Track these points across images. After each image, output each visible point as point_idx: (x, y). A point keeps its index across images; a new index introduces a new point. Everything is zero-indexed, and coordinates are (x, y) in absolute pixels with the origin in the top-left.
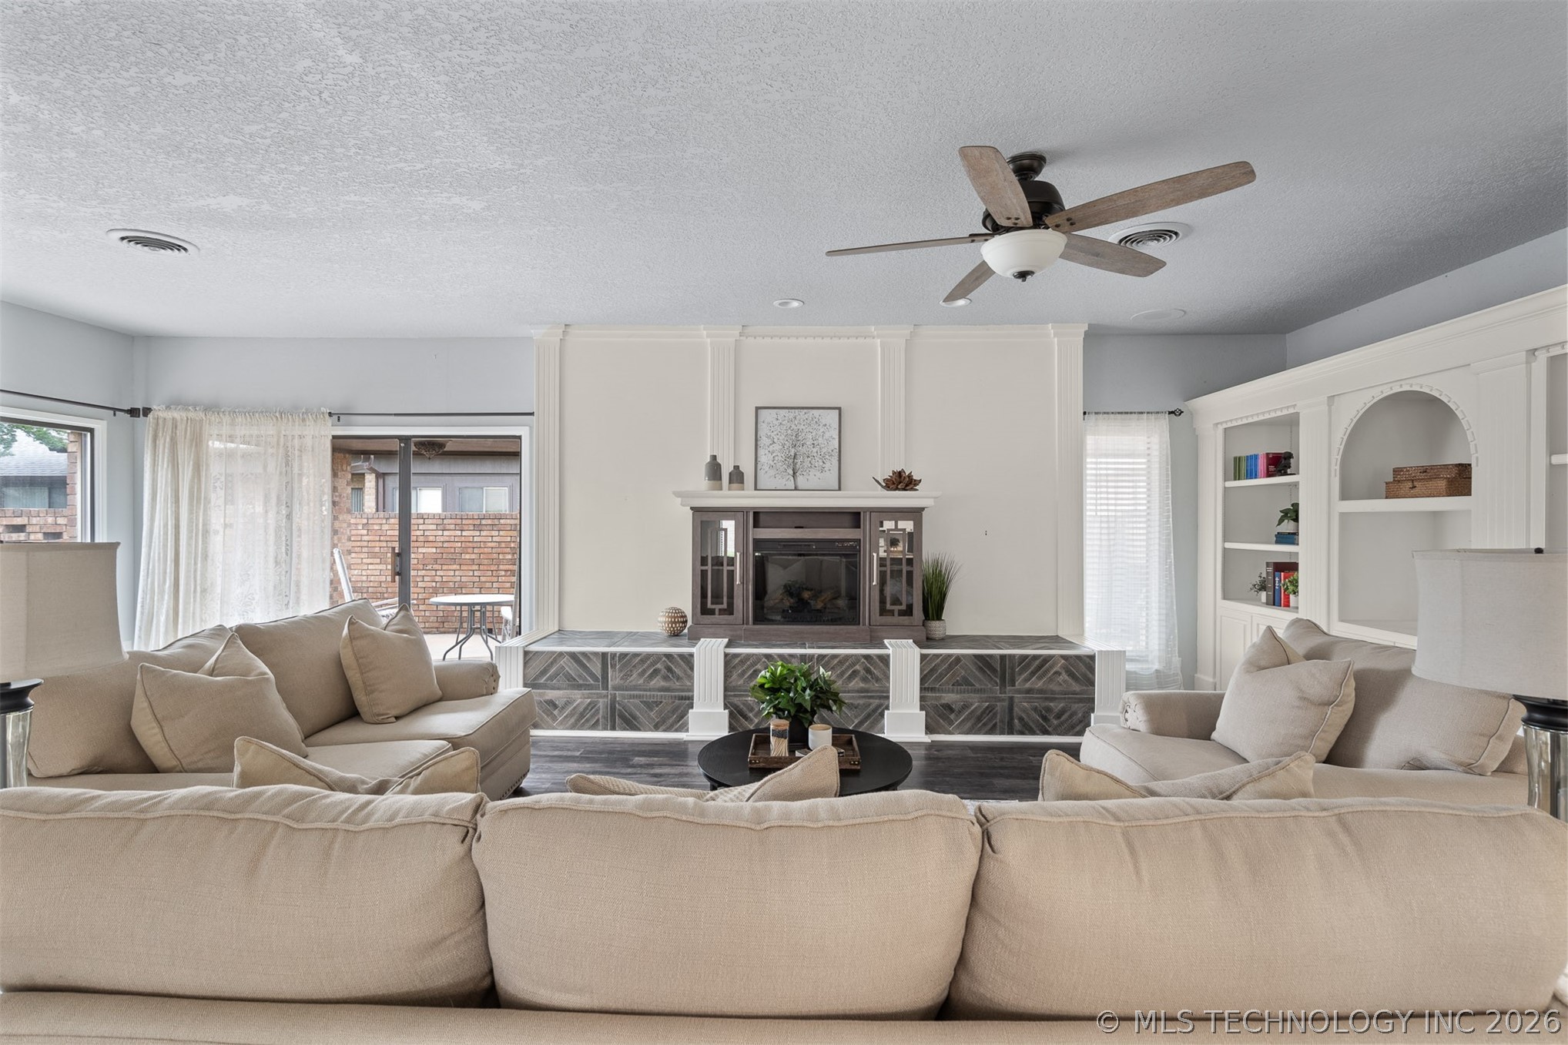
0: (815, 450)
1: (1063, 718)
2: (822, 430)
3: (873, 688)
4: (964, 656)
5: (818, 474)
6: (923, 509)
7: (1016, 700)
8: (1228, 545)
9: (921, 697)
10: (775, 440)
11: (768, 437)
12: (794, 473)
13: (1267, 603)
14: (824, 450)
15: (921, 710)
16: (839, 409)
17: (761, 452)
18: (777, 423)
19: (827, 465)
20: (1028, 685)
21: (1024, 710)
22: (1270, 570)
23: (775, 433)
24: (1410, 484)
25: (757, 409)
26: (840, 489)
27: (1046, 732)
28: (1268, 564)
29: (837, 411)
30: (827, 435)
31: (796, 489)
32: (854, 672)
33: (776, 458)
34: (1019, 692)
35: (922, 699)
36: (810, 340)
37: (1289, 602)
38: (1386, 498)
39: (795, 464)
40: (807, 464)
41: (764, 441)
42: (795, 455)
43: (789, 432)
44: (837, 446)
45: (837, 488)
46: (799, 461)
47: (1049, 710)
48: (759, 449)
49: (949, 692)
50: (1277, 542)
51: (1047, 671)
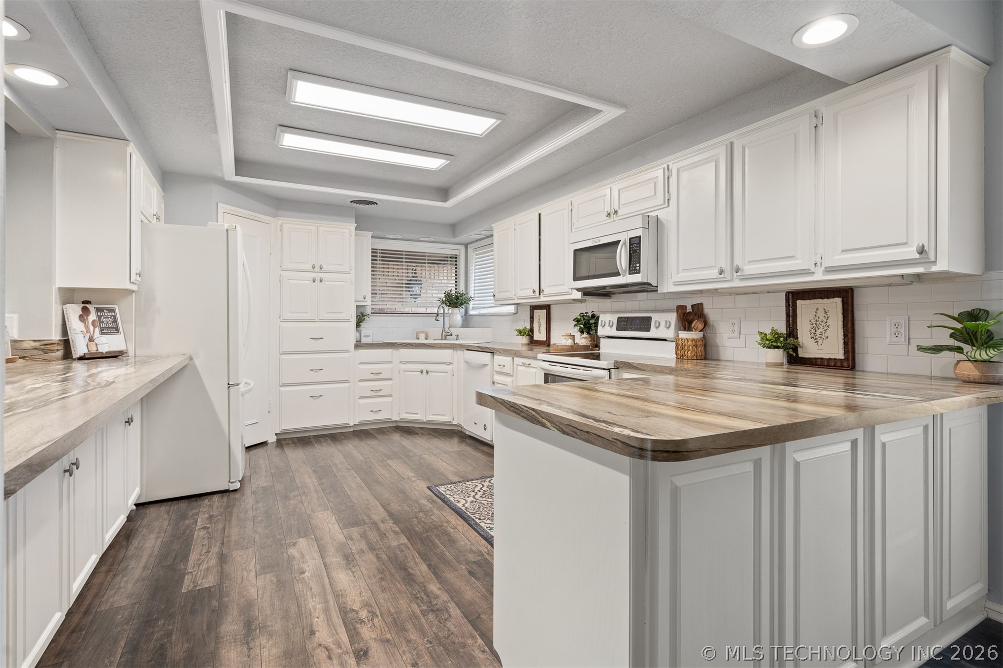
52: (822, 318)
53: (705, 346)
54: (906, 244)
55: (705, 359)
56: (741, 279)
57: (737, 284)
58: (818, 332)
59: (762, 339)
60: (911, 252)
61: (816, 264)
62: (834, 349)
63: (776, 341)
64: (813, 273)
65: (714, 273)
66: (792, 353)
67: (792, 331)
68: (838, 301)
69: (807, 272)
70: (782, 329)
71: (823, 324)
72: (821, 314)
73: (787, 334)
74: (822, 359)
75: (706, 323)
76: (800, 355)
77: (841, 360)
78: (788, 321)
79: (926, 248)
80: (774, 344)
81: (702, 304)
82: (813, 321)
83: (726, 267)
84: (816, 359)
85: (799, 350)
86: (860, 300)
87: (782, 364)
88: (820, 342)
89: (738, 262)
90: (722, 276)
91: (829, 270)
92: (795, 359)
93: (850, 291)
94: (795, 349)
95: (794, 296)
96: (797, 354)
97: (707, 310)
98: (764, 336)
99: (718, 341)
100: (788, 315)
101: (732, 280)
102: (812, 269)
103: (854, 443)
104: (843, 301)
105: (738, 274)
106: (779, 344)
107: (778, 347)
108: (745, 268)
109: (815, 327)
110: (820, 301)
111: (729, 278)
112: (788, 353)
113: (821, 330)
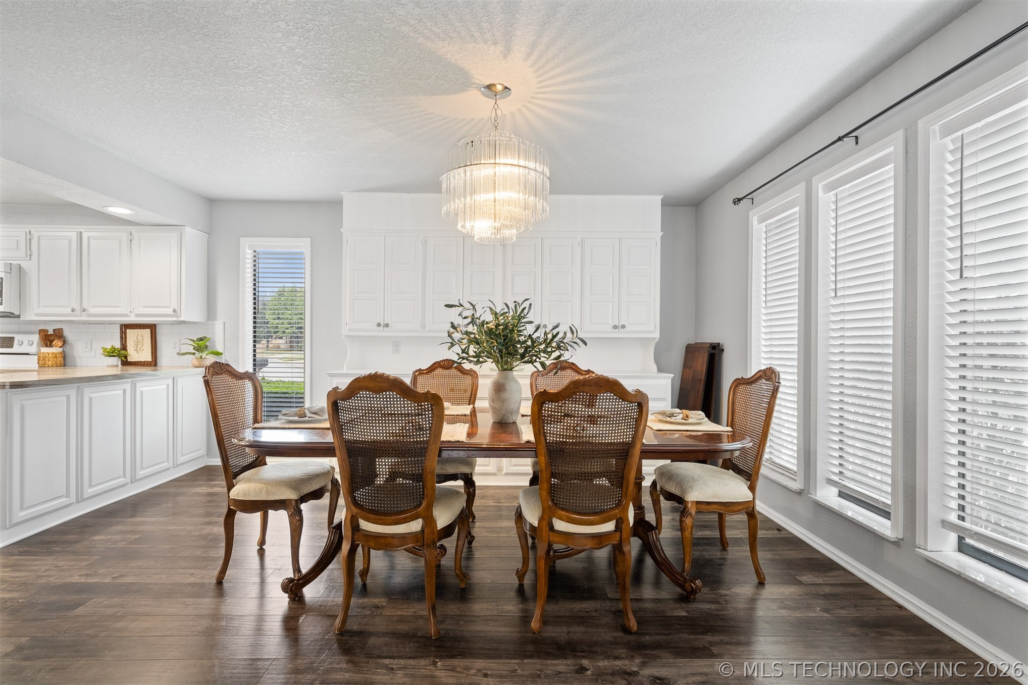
52: (140, 340)
53: (64, 358)
54: (169, 307)
55: (64, 366)
56: (88, 316)
57: (84, 318)
58: (138, 348)
59: (104, 351)
60: (170, 311)
61: (131, 312)
62: (145, 355)
63: (113, 353)
64: (129, 316)
65: (68, 310)
66: (123, 359)
67: (124, 347)
68: (149, 331)
69: (126, 315)
70: (118, 345)
71: (141, 343)
72: (140, 337)
73: (121, 349)
74: (140, 362)
75: (64, 342)
76: (129, 360)
77: (150, 362)
78: (121, 341)
79: (176, 309)
80: (112, 354)
81: (62, 329)
82: (136, 341)
83: (77, 307)
84: (137, 362)
85: (128, 357)
86: (160, 331)
87: (117, 366)
88: (139, 353)
89: (85, 305)
90: (73, 313)
91: (137, 315)
92: (126, 363)
93: (154, 326)
94: (126, 357)
95: (125, 327)
96: (127, 360)
97: (66, 333)
98: (105, 349)
99: (75, 354)
100: (121, 338)
101: (81, 316)
102: (129, 314)
103: (124, 391)
104: (151, 331)
105: (85, 313)
106: (115, 354)
107: (115, 356)
108: (90, 309)
109: (137, 344)
110: (139, 330)
111: (79, 315)
112: (121, 359)
113: (140, 346)
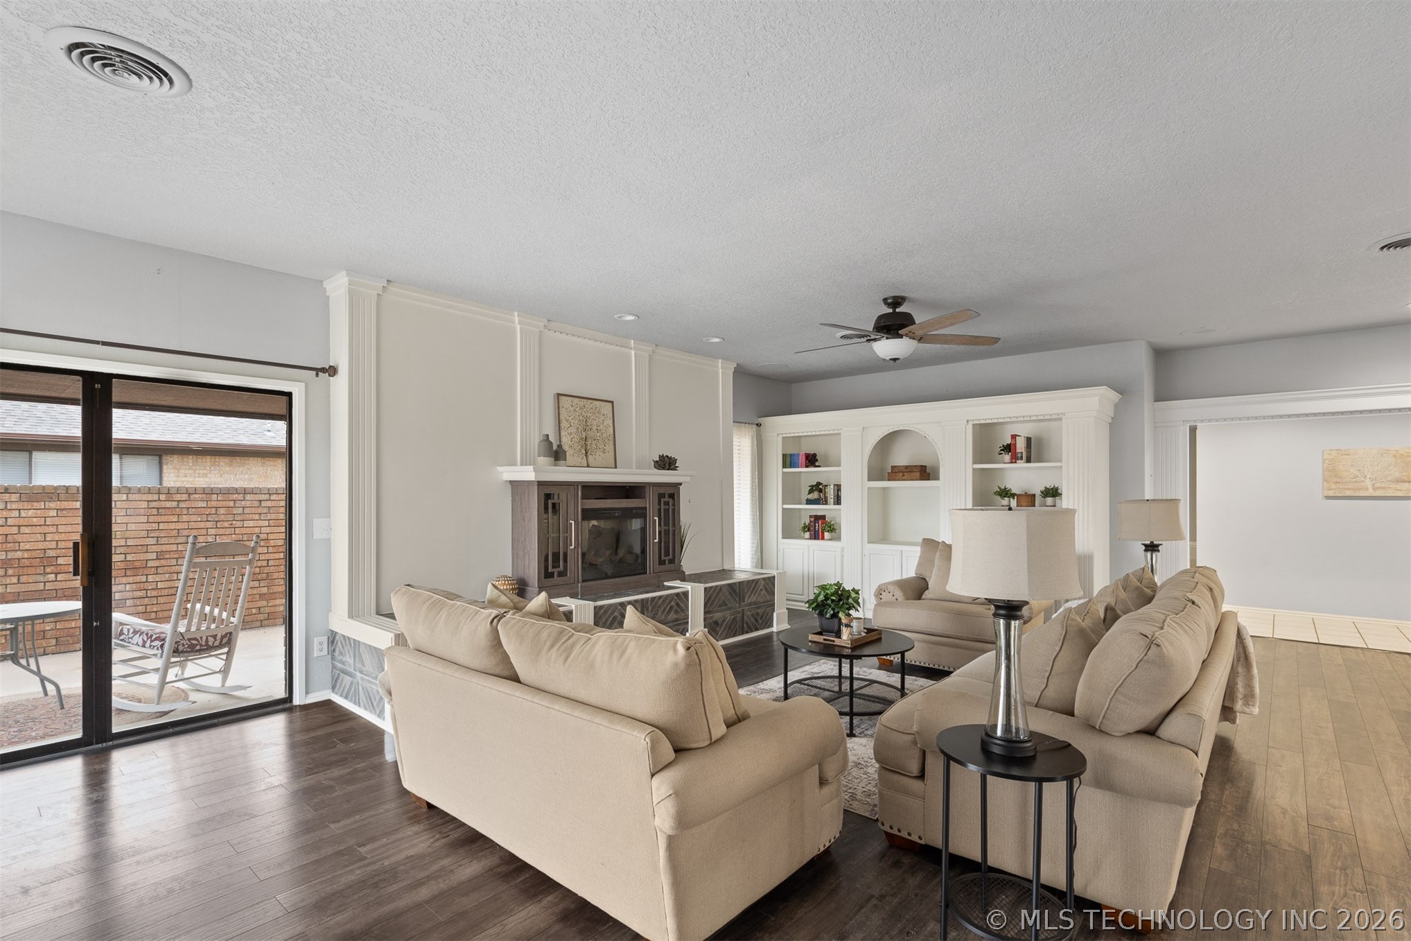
0: (598, 435)
1: (764, 618)
2: (602, 419)
3: (681, 617)
4: (723, 585)
5: (601, 454)
6: (681, 484)
7: (745, 611)
8: (785, 506)
9: (705, 618)
10: (572, 424)
11: (567, 421)
12: (586, 453)
13: (810, 539)
14: (604, 435)
15: (704, 628)
16: (612, 402)
17: (563, 433)
18: (572, 409)
19: (607, 448)
20: (750, 601)
21: (748, 617)
22: (812, 519)
23: (572, 417)
24: (902, 474)
25: (559, 395)
26: (616, 467)
27: (757, 629)
28: (811, 517)
29: (611, 404)
30: (605, 423)
31: (588, 466)
32: (671, 607)
33: (574, 439)
34: (746, 606)
35: (705, 619)
36: (591, 342)
37: (824, 537)
38: (889, 480)
39: (586, 445)
40: (594, 446)
41: (564, 424)
42: (586, 438)
43: (581, 417)
44: (612, 433)
45: (614, 466)
46: (589, 443)
47: (758, 614)
48: (561, 431)
49: (718, 612)
50: (807, 504)
51: (757, 590)
